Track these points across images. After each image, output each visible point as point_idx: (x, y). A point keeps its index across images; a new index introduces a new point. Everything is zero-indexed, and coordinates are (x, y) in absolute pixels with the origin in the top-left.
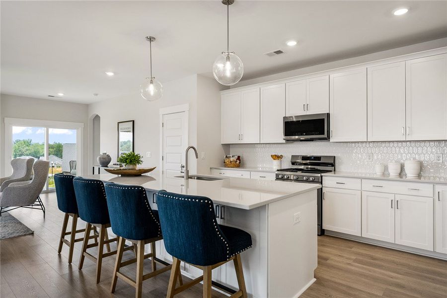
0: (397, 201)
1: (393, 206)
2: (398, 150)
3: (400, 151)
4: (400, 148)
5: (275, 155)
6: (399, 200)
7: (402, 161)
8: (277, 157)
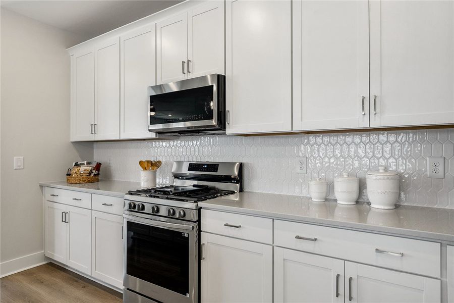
0: (351, 279)
1: (341, 291)
2: (353, 150)
3: (356, 152)
4: (357, 145)
5: (148, 161)
6: (354, 277)
7: (361, 174)
8: (152, 165)
